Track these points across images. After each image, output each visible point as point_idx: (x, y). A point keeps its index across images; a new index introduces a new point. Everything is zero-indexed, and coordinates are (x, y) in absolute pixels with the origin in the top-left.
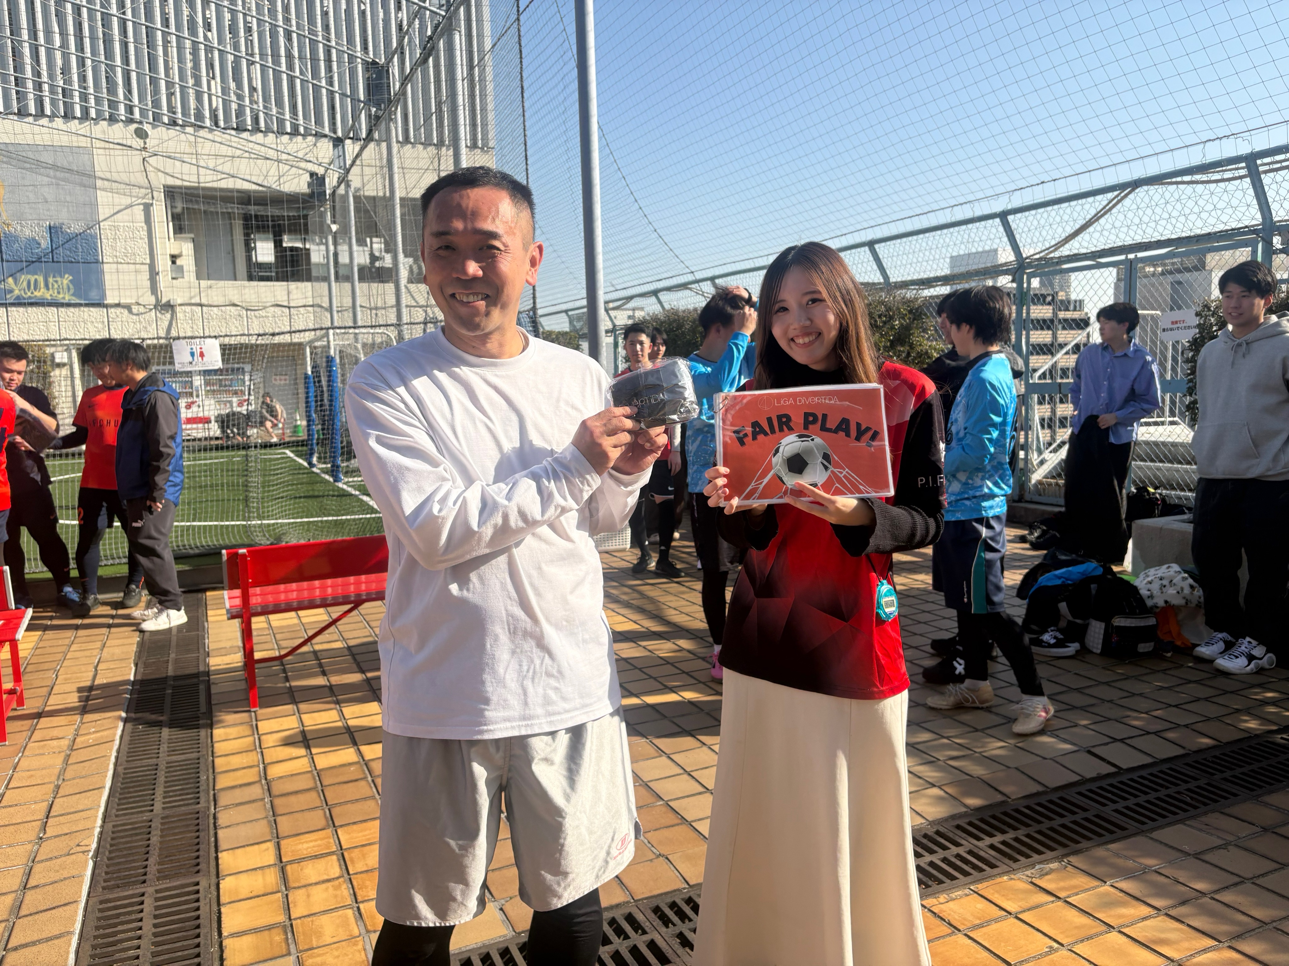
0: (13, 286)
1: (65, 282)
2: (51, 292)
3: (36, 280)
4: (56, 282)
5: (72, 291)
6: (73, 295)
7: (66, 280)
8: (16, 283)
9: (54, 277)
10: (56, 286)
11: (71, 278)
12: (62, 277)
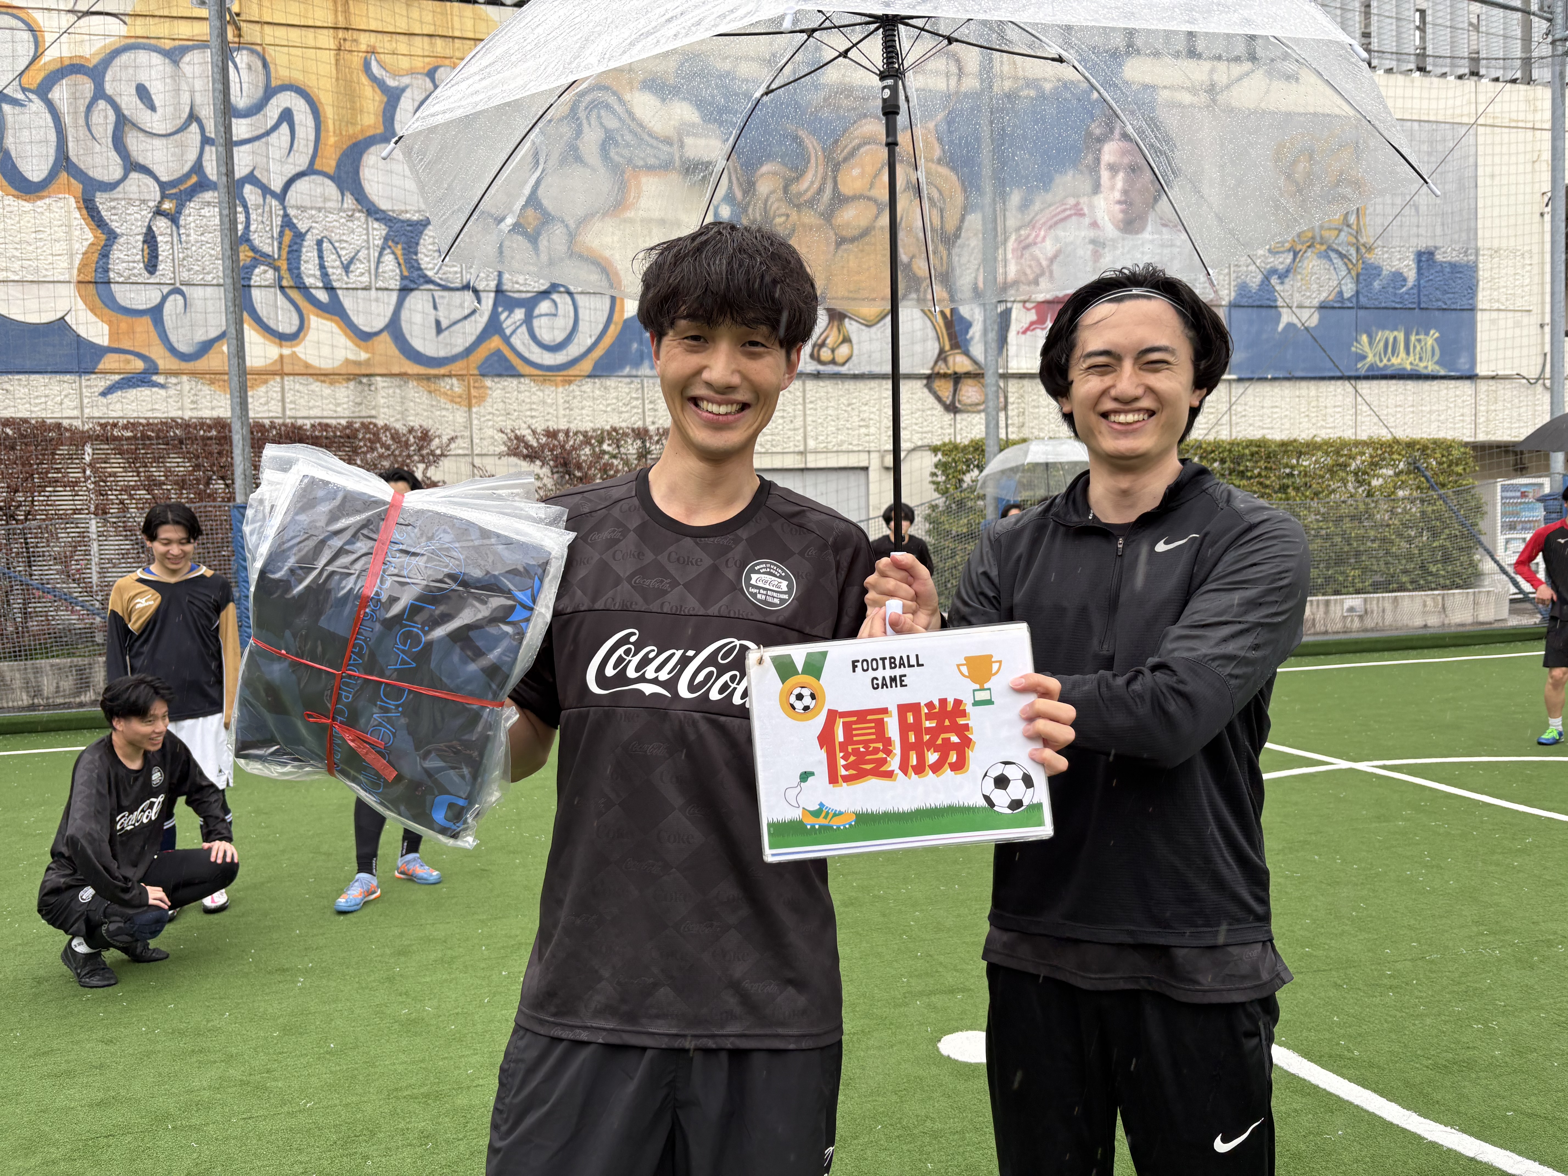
0: (1367, 348)
1: (1430, 341)
2: (1411, 358)
3: (1395, 338)
4: (1419, 341)
5: (1436, 358)
6: (1437, 363)
7: (1431, 339)
8: (1371, 343)
9: (1417, 334)
10: (1418, 348)
11: (1437, 335)
12: (1427, 334)
